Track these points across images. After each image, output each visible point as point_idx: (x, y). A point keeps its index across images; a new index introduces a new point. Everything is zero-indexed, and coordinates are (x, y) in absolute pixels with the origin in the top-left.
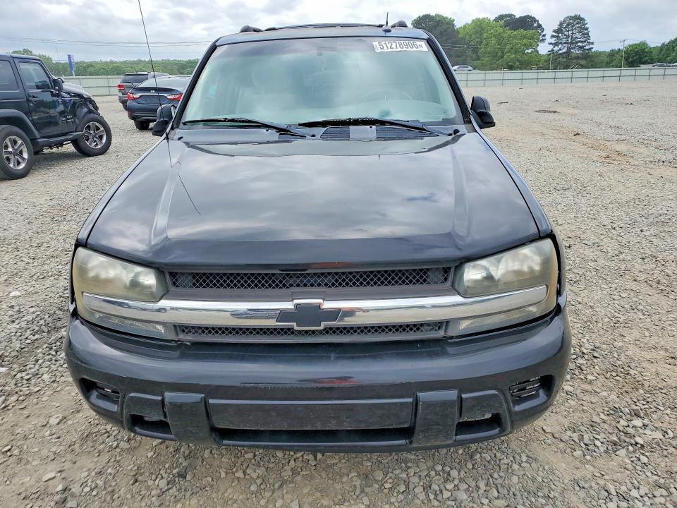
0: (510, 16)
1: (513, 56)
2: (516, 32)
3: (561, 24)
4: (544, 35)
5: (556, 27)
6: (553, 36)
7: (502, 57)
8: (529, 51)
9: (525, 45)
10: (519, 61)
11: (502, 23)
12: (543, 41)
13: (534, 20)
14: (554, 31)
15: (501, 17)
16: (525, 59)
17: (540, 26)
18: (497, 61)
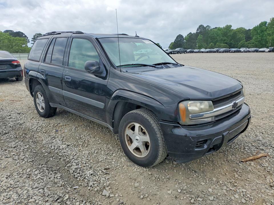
0: (11, 31)
1: (17, 48)
2: (16, 38)
3: (34, 36)
4: (29, 40)
5: (33, 37)
6: (32, 41)
7: (12, 48)
8: (24, 46)
9: (21, 43)
10: (20, 50)
11: (8, 33)
12: (29, 42)
13: (23, 34)
14: (32, 39)
15: (7, 31)
16: (23, 49)
17: (26, 36)
18: (10, 49)
